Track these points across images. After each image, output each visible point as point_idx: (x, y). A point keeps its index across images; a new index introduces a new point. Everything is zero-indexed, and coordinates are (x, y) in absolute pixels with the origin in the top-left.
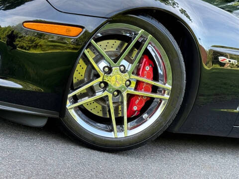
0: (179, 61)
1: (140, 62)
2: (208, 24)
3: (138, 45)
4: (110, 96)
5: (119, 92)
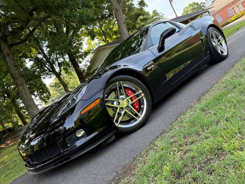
0: (137, 81)
1: (125, 92)
2: (135, 63)
3: (120, 88)
4: (126, 110)
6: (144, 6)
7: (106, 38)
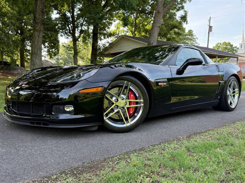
0: (144, 90)
5: (123, 108)
6: (184, 22)
7: (135, 31)
